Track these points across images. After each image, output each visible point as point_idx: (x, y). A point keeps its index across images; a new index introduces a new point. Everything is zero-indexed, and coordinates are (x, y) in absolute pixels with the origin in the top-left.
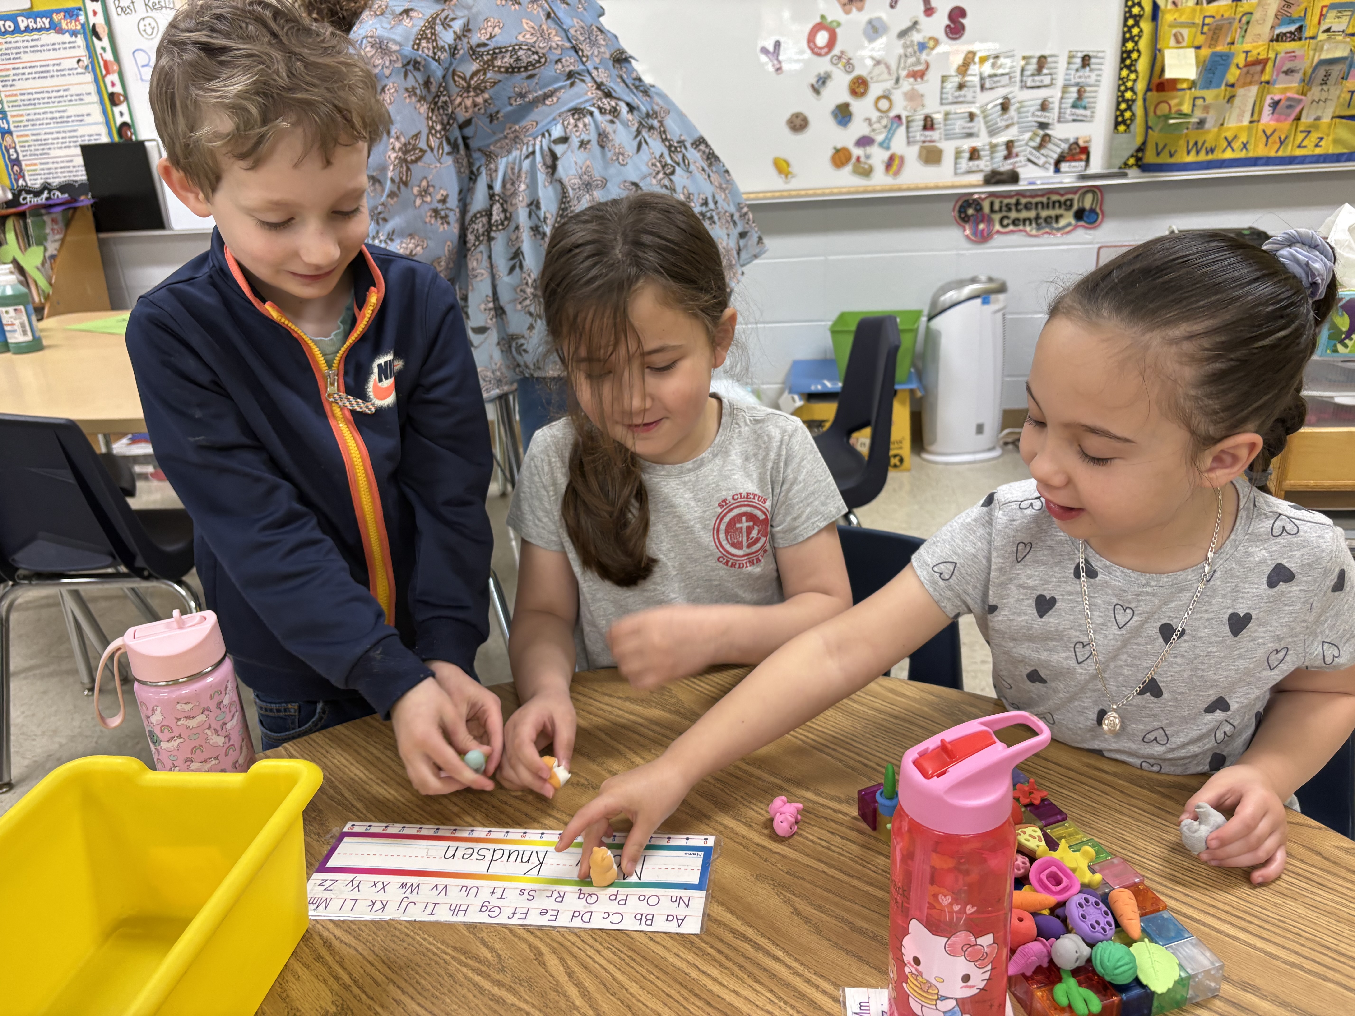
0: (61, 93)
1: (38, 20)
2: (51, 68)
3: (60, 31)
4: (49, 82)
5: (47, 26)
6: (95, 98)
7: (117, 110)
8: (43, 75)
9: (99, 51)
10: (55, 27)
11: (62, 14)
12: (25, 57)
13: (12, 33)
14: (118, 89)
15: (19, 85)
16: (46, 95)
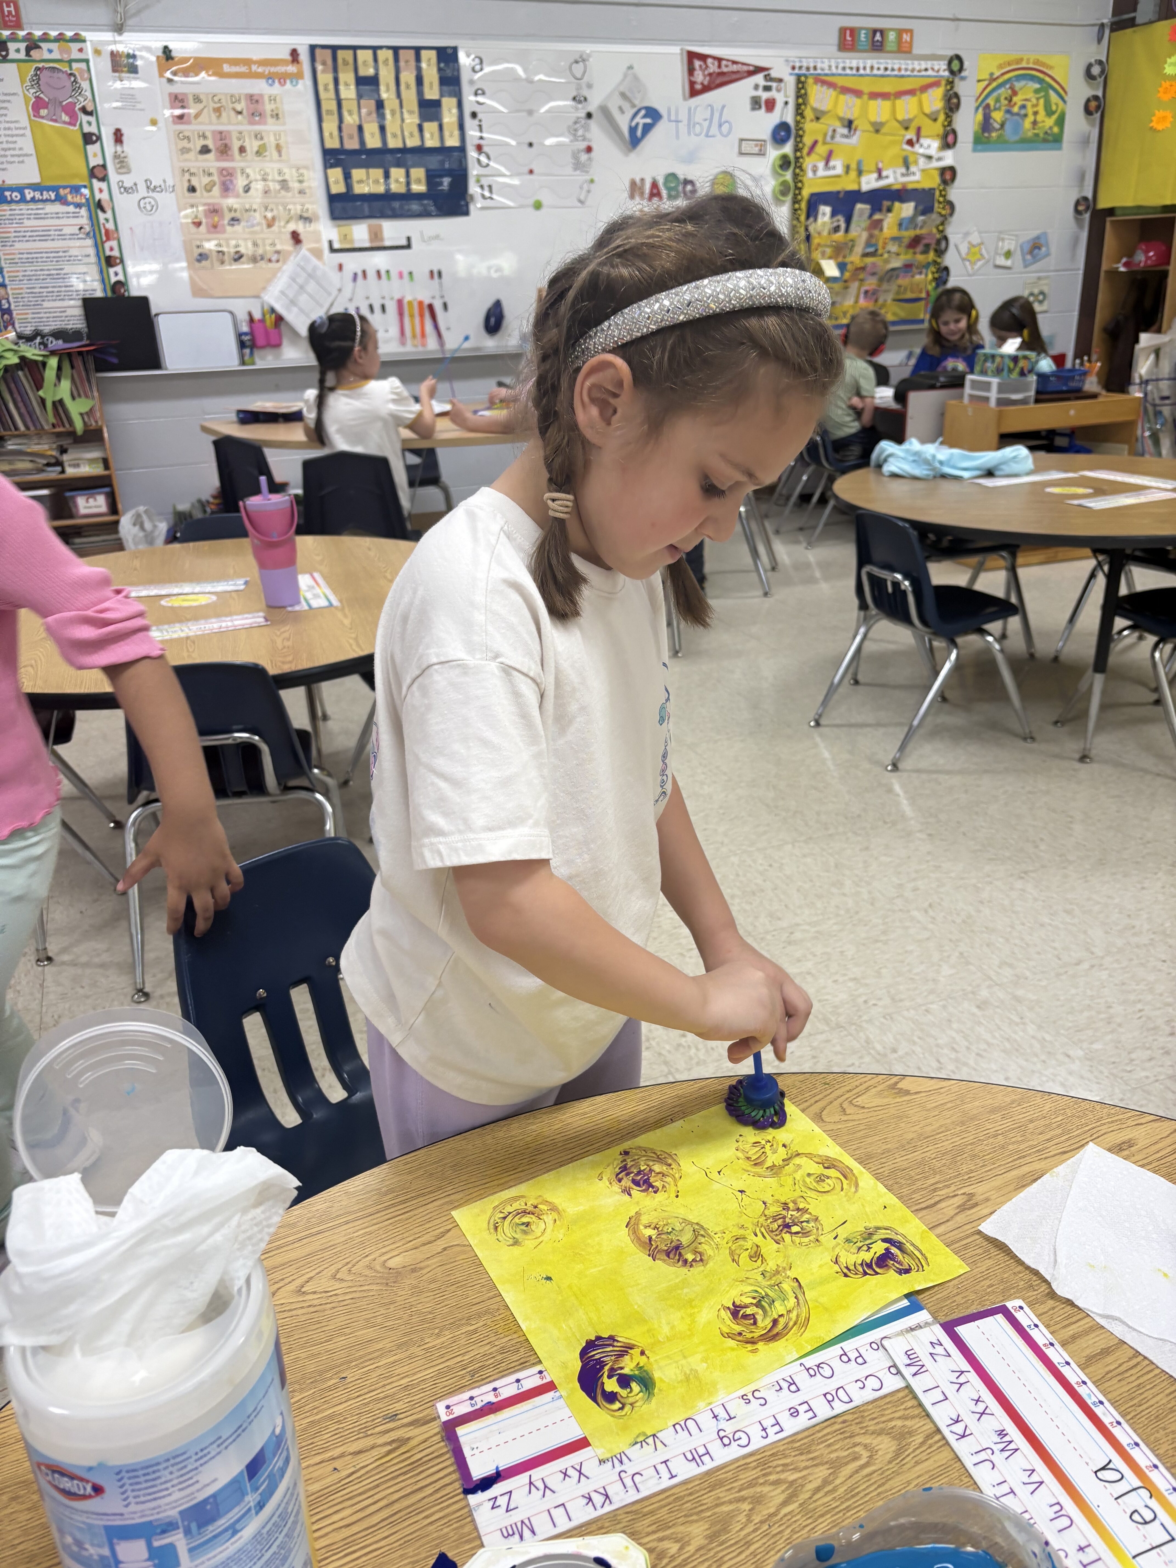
0: (61, 254)
1: (45, 193)
2: (52, 233)
3: (65, 203)
4: (49, 244)
5: (53, 197)
6: (93, 259)
7: (112, 271)
8: (44, 238)
9: (102, 221)
10: (61, 200)
11: (68, 190)
12: (27, 223)
13: (17, 202)
14: (116, 253)
15: (18, 245)
16: (45, 255)
